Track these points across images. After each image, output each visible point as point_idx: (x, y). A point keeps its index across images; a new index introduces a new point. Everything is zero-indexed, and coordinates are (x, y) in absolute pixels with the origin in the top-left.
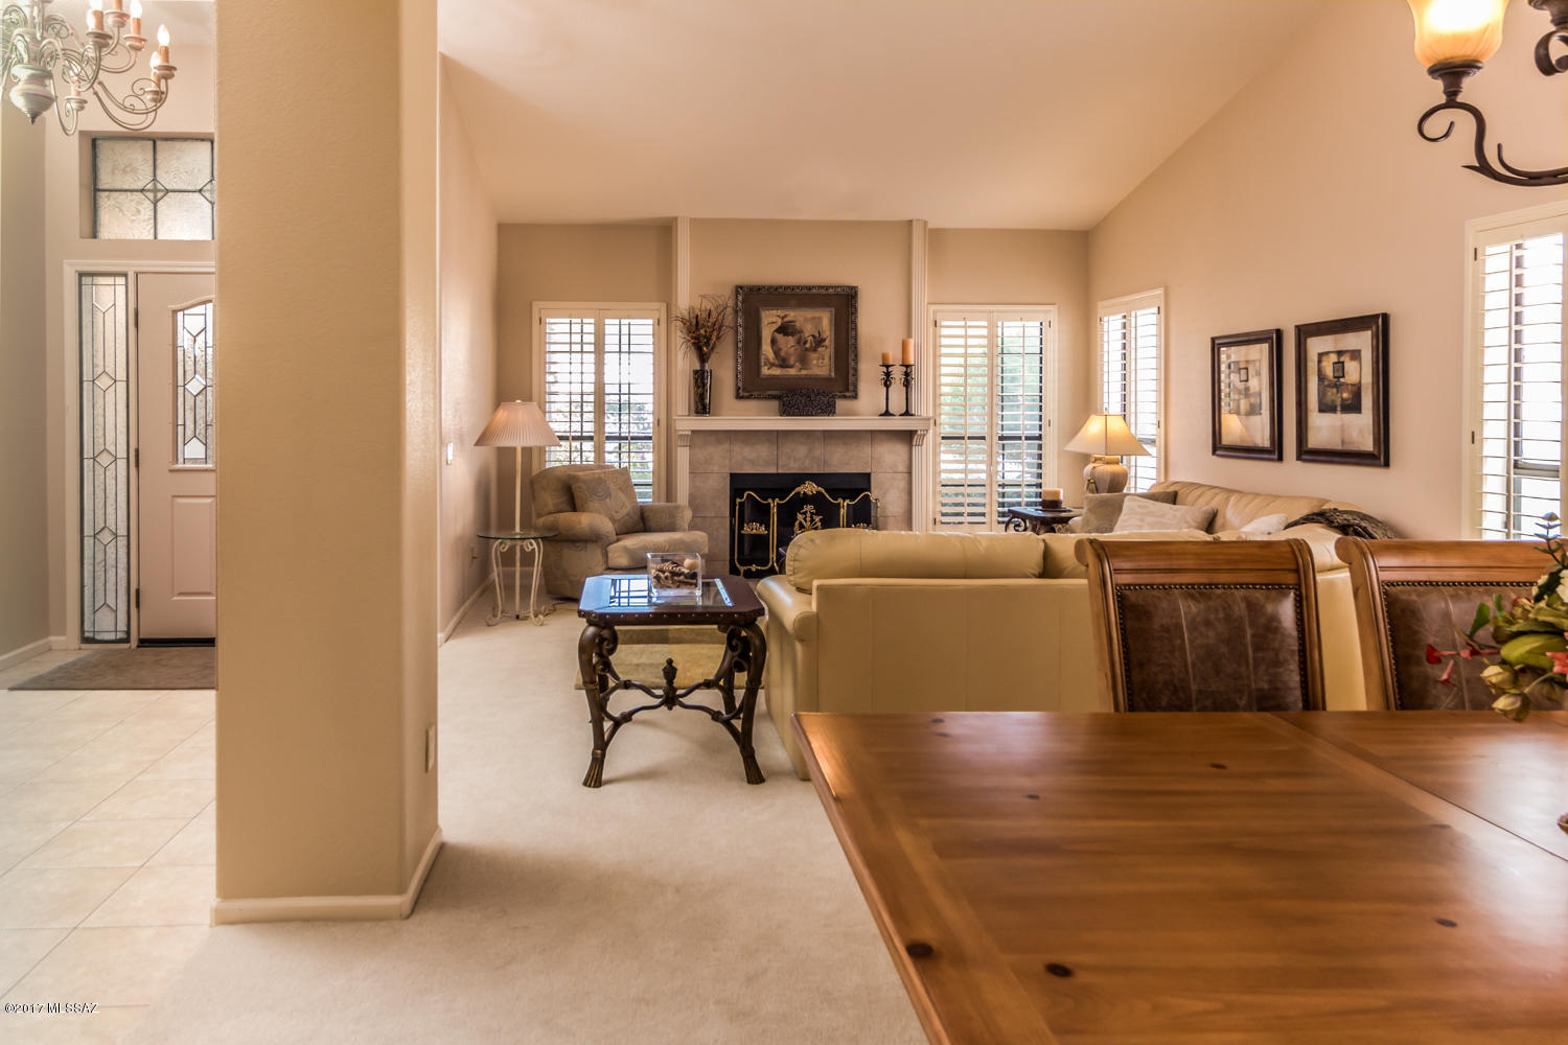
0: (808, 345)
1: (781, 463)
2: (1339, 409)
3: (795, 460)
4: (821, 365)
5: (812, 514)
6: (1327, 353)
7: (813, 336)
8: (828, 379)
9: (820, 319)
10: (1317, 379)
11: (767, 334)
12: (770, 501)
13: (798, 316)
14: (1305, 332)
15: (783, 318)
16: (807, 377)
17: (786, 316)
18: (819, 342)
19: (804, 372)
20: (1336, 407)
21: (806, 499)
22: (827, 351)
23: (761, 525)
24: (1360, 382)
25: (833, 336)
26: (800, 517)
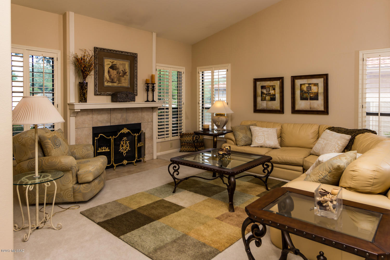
0: (121, 74)
1: (112, 121)
2: (309, 99)
3: (117, 120)
4: (125, 83)
5: (126, 140)
6: (304, 84)
7: (122, 71)
8: (127, 88)
9: (125, 64)
10: (300, 91)
11: (106, 68)
12: (111, 137)
13: (118, 63)
14: (294, 78)
15: (112, 63)
16: (120, 87)
17: (113, 62)
18: (125, 73)
19: (119, 85)
20: (308, 98)
21: (123, 135)
22: (128, 77)
23: (106, 148)
24: (318, 92)
25: (129, 71)
26: (122, 143)
